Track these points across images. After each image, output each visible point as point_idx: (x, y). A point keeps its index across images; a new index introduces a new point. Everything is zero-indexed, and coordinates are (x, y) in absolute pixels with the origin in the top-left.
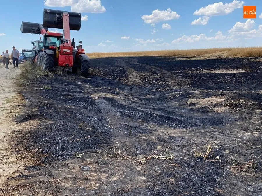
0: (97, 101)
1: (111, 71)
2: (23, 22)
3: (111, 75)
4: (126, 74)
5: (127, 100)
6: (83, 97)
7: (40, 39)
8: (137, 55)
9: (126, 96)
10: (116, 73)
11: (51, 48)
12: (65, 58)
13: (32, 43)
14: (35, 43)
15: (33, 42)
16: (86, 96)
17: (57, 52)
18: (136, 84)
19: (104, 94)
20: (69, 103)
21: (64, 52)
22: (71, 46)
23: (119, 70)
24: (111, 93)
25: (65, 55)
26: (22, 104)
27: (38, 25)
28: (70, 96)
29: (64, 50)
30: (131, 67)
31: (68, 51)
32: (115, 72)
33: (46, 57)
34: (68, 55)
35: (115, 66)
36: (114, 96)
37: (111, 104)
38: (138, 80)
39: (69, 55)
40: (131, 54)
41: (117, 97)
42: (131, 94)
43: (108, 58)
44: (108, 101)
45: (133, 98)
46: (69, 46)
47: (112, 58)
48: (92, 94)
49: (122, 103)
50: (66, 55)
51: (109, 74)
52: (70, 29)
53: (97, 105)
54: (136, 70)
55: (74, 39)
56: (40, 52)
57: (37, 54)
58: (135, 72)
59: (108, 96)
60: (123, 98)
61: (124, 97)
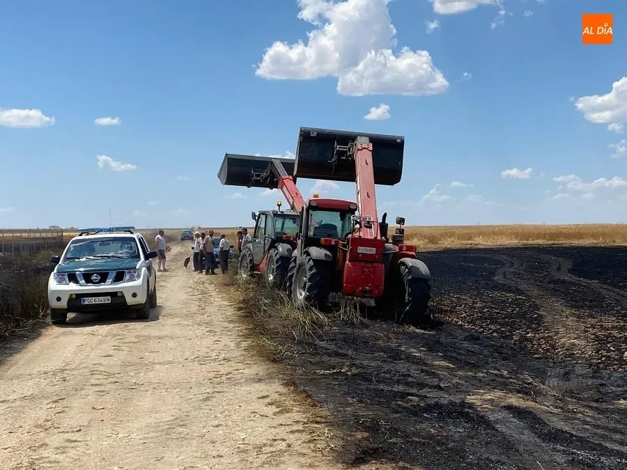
0: (492, 418)
1: (491, 308)
2: (227, 154)
3: (493, 321)
4: (539, 321)
5: (569, 416)
6: (452, 403)
7: (279, 206)
8: (565, 242)
9: (560, 401)
10: (509, 316)
11: (323, 243)
12: (363, 272)
13: (254, 216)
14: (263, 217)
15: (257, 214)
16: (456, 399)
17: (340, 255)
18: (578, 357)
19: (499, 393)
20: (426, 419)
21: (360, 255)
22: (379, 238)
23: (516, 303)
24: (519, 392)
25: (363, 264)
26: (321, 417)
27: (272, 163)
28: (416, 399)
29: (361, 250)
30: (555, 292)
31: (372, 251)
32: (502, 310)
33: (311, 269)
34: (372, 262)
35: (497, 287)
36: (530, 404)
37: (532, 428)
38: (583, 343)
39: (375, 264)
40: (544, 238)
41: (538, 406)
42: (571, 393)
43: (466, 250)
44: (520, 419)
45: (582, 409)
46: (376, 238)
47: (480, 249)
48: (468, 393)
49: (559, 427)
50: (367, 262)
51: (485, 318)
52: (375, 183)
53: (497, 430)
54: (572, 307)
55: (385, 215)
56: (276, 245)
57: (269, 250)
58: (568, 311)
59: (515, 400)
60: (556, 411)
61: (557, 407)
